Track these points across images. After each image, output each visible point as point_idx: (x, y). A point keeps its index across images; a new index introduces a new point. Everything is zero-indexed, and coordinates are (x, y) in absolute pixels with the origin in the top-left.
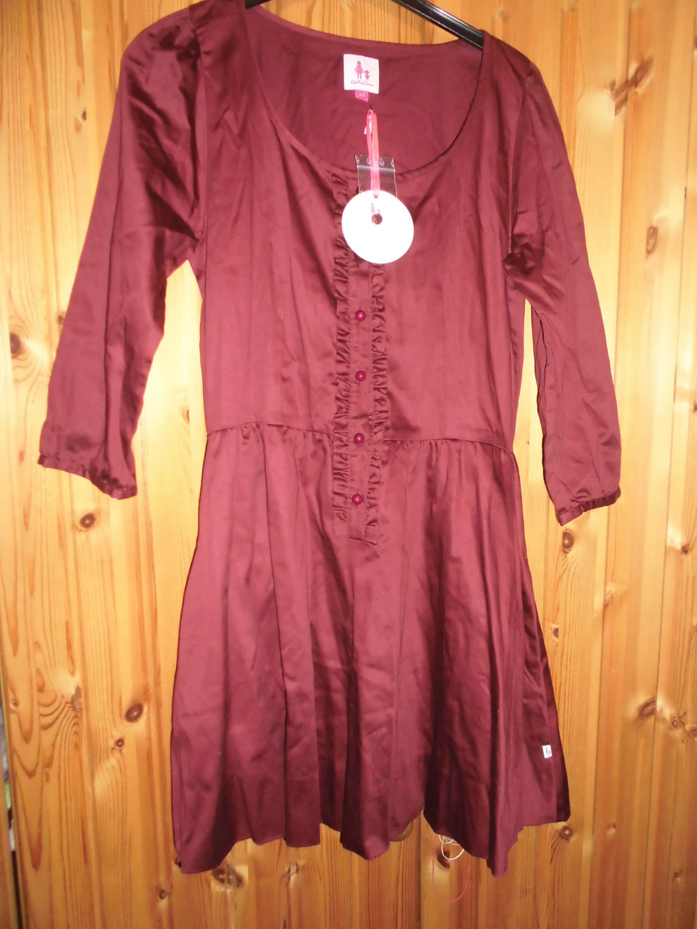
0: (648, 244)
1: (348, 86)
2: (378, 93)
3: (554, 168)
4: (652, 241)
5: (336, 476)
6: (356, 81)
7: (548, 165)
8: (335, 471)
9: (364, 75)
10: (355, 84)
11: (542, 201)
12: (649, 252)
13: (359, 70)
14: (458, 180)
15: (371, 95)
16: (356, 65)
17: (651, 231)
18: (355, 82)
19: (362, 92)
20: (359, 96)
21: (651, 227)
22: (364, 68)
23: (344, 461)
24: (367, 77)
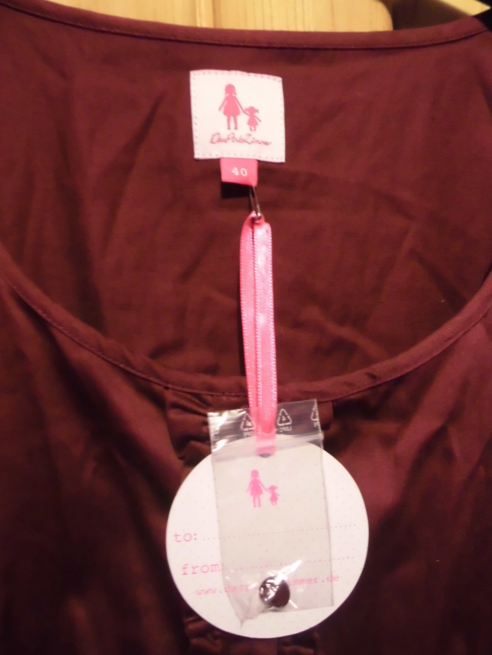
1: (203, 150)
2: (283, 160)
6: (224, 136)
9: (243, 119)
10: (222, 144)
13: (231, 107)
15: (265, 169)
16: (221, 96)
18: (220, 140)
19: (239, 162)
20: (232, 174)
22: (245, 100)
24: (253, 122)
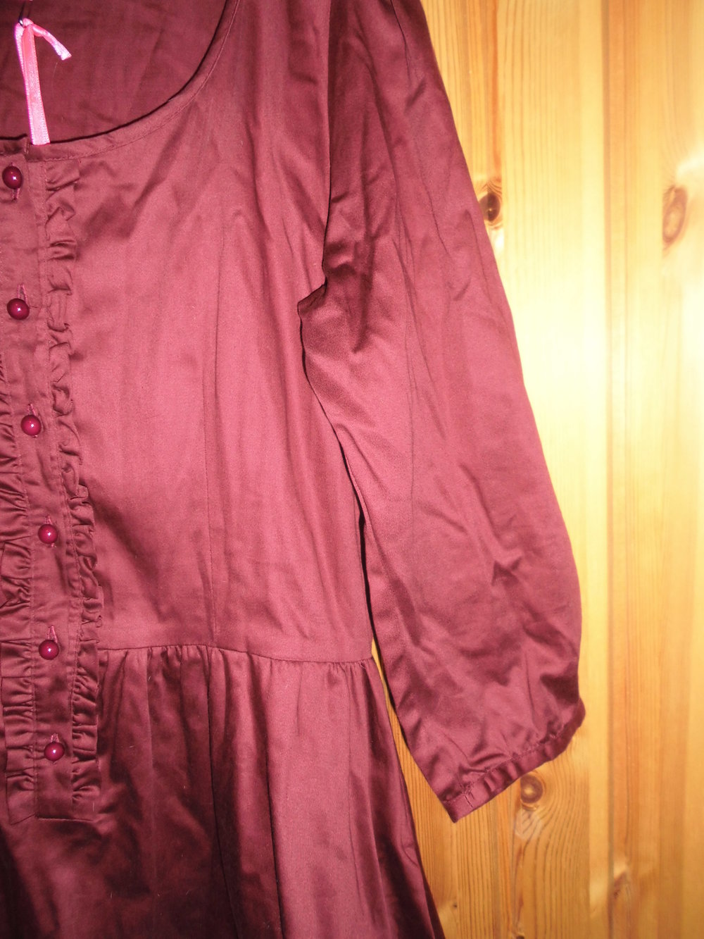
0: (665, 223)
3: (411, 101)
4: (674, 218)
5: (10, 717)
7: (396, 96)
8: (7, 709)
11: (373, 171)
12: (669, 240)
14: (213, 144)
17: (673, 195)
21: (671, 188)
23: (22, 689)
